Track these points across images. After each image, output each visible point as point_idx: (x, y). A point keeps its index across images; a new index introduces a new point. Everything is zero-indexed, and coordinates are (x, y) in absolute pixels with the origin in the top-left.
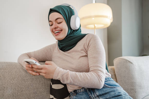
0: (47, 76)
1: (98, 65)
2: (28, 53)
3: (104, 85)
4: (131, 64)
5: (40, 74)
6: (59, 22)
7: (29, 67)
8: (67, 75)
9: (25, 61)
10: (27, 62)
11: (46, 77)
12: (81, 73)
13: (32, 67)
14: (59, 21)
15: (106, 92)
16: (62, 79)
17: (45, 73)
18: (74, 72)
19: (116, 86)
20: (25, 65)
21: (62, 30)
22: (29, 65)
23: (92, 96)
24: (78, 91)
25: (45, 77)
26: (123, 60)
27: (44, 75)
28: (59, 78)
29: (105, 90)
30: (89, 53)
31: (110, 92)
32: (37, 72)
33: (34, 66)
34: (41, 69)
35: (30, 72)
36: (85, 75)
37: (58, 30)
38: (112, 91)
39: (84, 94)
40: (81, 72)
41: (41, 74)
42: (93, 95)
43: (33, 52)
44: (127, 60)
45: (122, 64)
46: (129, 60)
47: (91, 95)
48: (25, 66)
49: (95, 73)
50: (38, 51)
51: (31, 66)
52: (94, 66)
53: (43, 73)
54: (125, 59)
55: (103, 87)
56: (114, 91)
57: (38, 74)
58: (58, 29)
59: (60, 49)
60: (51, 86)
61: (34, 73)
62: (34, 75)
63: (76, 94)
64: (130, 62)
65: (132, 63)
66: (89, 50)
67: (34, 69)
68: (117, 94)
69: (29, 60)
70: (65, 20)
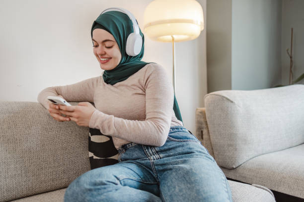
0: (80, 122)
1: (161, 111)
2: (57, 87)
3: (168, 138)
4: (230, 103)
5: (70, 120)
6: (107, 46)
7: (55, 109)
8: (109, 122)
9: (49, 100)
10: (52, 101)
11: (80, 124)
12: (131, 122)
13: (59, 109)
14: (108, 44)
15: (171, 147)
16: (102, 127)
17: (78, 118)
18: (120, 120)
19: (188, 139)
20: (48, 105)
21: (111, 58)
22: (55, 106)
23: (148, 152)
24: (128, 146)
25: (78, 124)
26: (217, 96)
27: (76, 120)
28: (97, 126)
29: (169, 144)
30: (147, 91)
31: (177, 147)
32: (66, 116)
33: (62, 107)
34: (73, 112)
35: (56, 116)
36: (137, 124)
37: (106, 58)
38: (179, 146)
39: (136, 149)
40: (132, 119)
41: (72, 119)
42: (150, 150)
43: (65, 87)
44: (224, 97)
45: (216, 104)
46: (228, 97)
47: (147, 150)
48: (48, 107)
49: (152, 122)
50: (74, 85)
51: (57, 107)
52: (155, 112)
53: (75, 117)
54: (220, 96)
55: (167, 141)
56: (183, 146)
57: (68, 119)
58: (106, 56)
59: (105, 82)
60: (90, 138)
61: (62, 118)
62: (62, 121)
63: (126, 150)
64: (228, 100)
65: (232, 102)
66: (148, 87)
67: (61, 112)
68: (186, 150)
69: (55, 98)
70: (118, 44)
